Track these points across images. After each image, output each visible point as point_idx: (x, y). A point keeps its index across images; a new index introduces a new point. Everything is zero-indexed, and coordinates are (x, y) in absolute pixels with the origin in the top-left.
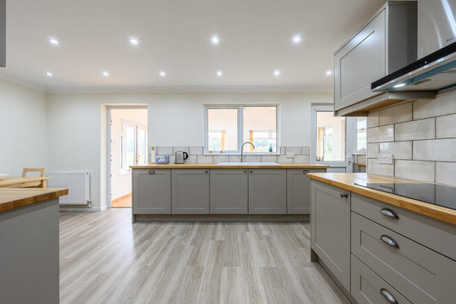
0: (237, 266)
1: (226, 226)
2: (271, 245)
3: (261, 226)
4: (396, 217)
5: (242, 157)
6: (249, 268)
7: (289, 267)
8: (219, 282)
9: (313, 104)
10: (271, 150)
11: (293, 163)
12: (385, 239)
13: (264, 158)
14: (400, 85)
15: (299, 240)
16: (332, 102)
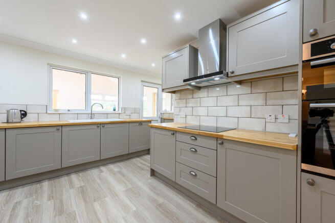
0: (105, 197)
1: (80, 174)
2: (124, 176)
3: (111, 166)
4: (196, 139)
5: (92, 115)
6: (114, 195)
7: (140, 184)
8: (96, 213)
9: (142, 81)
10: (114, 110)
11: (130, 118)
12: (192, 149)
13: (109, 116)
14: (193, 83)
15: (139, 167)
16: (161, 83)
